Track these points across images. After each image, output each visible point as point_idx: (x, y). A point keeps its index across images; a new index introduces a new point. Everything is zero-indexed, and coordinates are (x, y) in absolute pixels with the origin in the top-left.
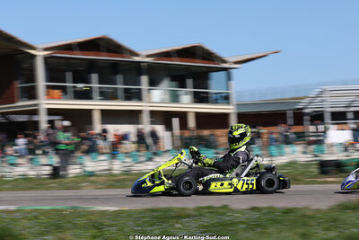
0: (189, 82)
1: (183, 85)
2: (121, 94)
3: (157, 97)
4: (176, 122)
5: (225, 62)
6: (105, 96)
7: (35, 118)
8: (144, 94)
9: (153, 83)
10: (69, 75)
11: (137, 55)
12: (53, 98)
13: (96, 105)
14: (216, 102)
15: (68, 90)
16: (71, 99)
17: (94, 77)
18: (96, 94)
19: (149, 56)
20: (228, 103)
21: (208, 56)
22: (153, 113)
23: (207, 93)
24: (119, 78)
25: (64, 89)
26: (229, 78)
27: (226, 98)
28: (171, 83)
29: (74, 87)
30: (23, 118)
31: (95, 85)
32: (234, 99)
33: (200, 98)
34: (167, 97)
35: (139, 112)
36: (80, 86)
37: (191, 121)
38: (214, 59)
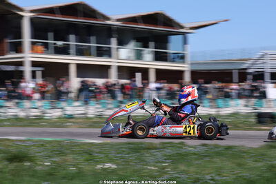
0: (152, 44)
1: (146, 46)
2: (94, 51)
3: (124, 55)
4: (138, 76)
5: (182, 27)
6: (80, 52)
7: (21, 68)
8: (114, 52)
9: (121, 43)
10: (51, 35)
11: (108, 19)
12: (37, 53)
13: (73, 60)
14: (173, 61)
15: (50, 46)
16: (51, 54)
17: (72, 37)
18: (72, 50)
19: (118, 20)
20: (184, 62)
21: (168, 22)
22: (120, 68)
23: (166, 53)
24: (93, 39)
25: (46, 46)
26: (185, 42)
27: (182, 58)
28: (139, 43)
29: (55, 44)
30: (11, 68)
31: (73, 42)
32: (188, 59)
33: (159, 57)
34: (132, 55)
35: (109, 67)
36: (60, 43)
37: (152, 76)
38: (174, 25)
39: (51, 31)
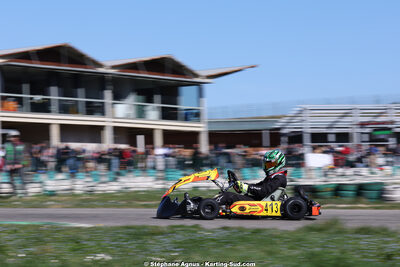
0: (157, 98)
1: (150, 100)
2: (82, 107)
3: (122, 112)
4: (141, 139)
5: (196, 76)
6: (65, 109)
8: (108, 108)
9: (118, 96)
10: (26, 87)
11: (101, 66)
12: (8, 110)
13: (54, 119)
14: (186, 119)
15: (25, 102)
16: (27, 112)
17: (54, 90)
18: (54, 107)
19: (114, 67)
20: (199, 121)
21: (178, 69)
22: (117, 130)
23: (176, 109)
24: (81, 91)
25: (20, 101)
26: (201, 94)
27: (197, 115)
28: (141, 97)
29: (31, 98)
31: (54, 96)
32: (205, 116)
33: (167, 114)
34: (132, 112)
35: (102, 128)
36: (38, 98)
37: (158, 139)
38: (185, 72)
39: (27, 83)
